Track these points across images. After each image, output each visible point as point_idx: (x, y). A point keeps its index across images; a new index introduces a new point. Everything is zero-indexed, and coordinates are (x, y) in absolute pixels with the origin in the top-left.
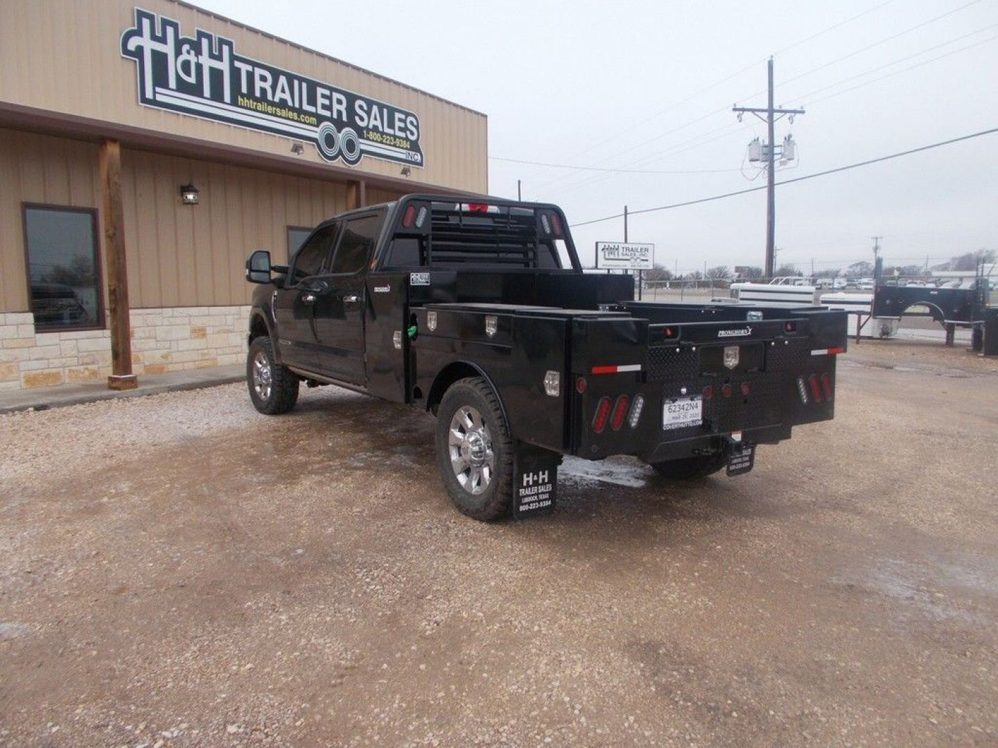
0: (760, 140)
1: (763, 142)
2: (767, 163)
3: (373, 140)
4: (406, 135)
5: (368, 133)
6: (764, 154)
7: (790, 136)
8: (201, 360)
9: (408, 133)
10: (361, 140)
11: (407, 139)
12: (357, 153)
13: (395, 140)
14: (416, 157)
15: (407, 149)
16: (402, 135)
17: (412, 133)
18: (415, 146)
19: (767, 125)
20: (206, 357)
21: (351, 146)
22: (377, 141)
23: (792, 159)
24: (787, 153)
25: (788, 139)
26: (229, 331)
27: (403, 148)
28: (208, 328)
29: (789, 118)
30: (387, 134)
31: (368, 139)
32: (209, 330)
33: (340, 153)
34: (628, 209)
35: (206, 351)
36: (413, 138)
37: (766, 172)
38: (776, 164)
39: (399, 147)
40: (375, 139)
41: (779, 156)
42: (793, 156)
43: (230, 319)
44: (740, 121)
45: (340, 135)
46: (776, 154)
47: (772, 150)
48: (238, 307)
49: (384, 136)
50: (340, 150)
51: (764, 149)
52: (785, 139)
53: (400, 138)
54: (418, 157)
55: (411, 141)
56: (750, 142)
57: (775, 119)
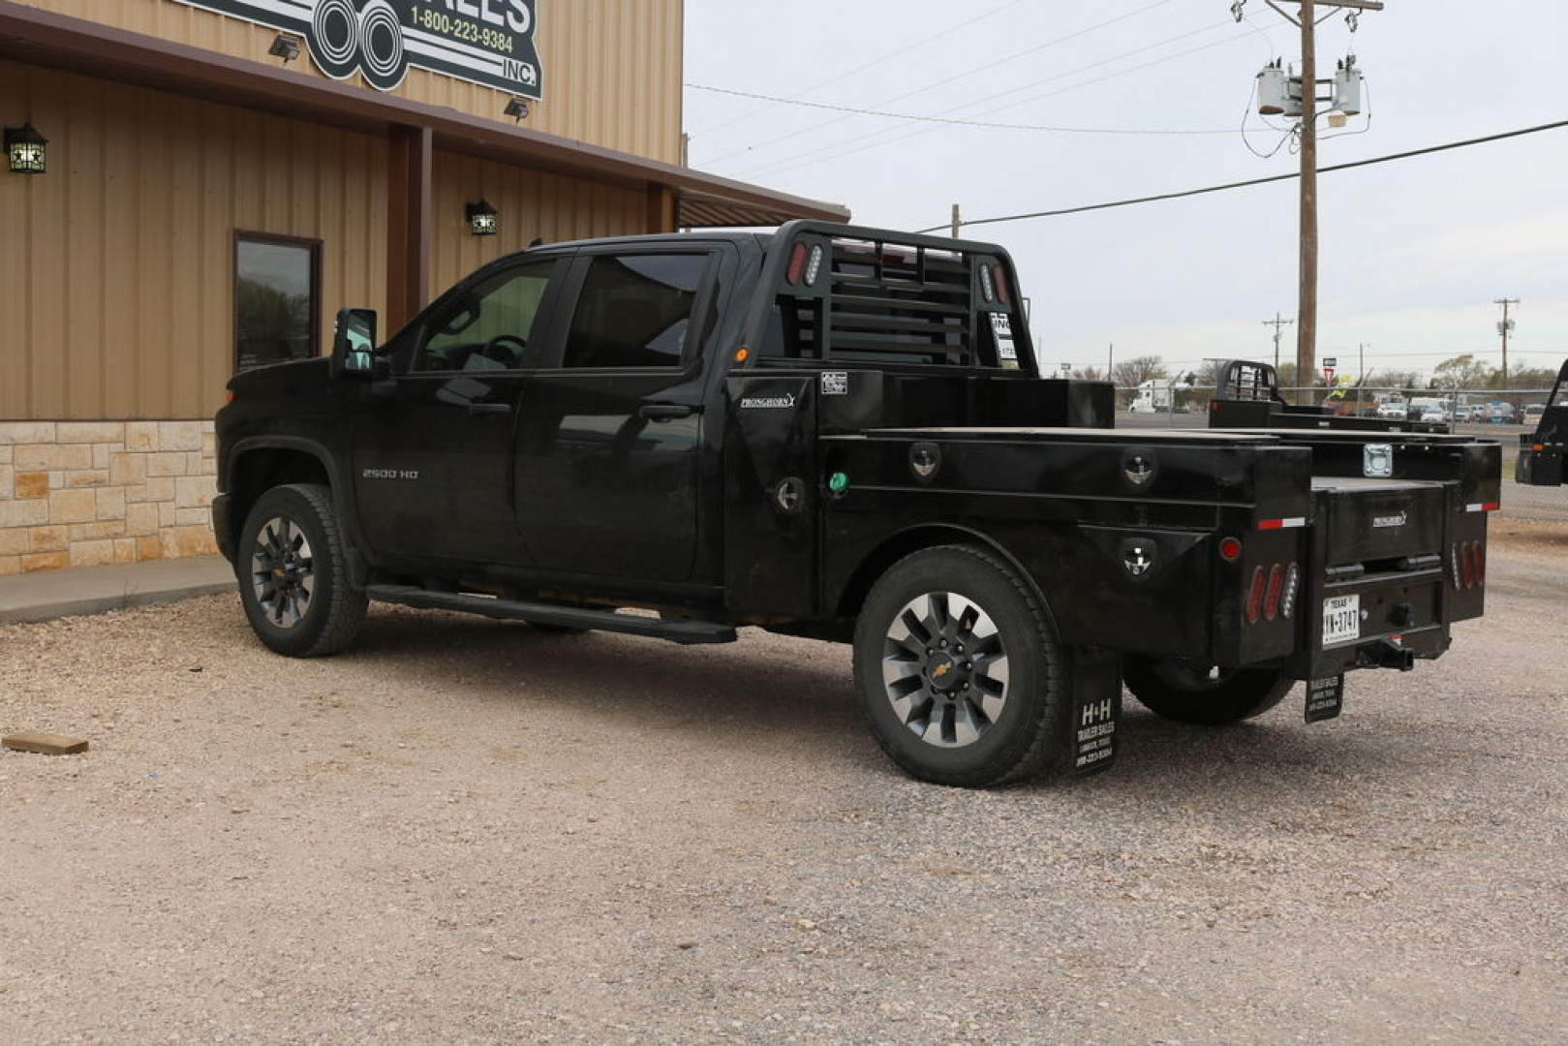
0: (1284, 66)
1: (1290, 69)
2: (1300, 119)
3: (431, 31)
4: (506, 21)
5: (421, 13)
6: (1292, 97)
7: (1350, 60)
8: (36, 552)
9: (510, 15)
10: (406, 30)
11: (506, 29)
12: (395, 58)
13: (480, 32)
14: (525, 74)
15: (505, 53)
16: (498, 19)
17: (519, 18)
18: (523, 49)
19: (1299, 30)
20: (47, 546)
21: (383, 41)
22: (439, 34)
23: (1356, 113)
24: (1343, 100)
25: (1347, 66)
26: (98, 483)
27: (496, 51)
28: (51, 474)
29: (1347, 19)
30: (465, 17)
31: (421, 27)
32: (55, 480)
33: (358, 58)
34: (961, 212)
35: (45, 530)
36: (521, 28)
37: (1297, 140)
38: (1321, 123)
39: (489, 49)
40: (437, 28)
41: (1328, 105)
42: (1358, 103)
43: (102, 454)
44: (1239, 20)
45: (360, 17)
46: (1320, 99)
47: (1312, 90)
48: (121, 424)
49: (458, 21)
50: (359, 52)
51: (1292, 85)
52: (1340, 64)
53: (492, 26)
54: (530, 74)
55: (516, 35)
56: (1259, 70)
57: (1316, 17)
